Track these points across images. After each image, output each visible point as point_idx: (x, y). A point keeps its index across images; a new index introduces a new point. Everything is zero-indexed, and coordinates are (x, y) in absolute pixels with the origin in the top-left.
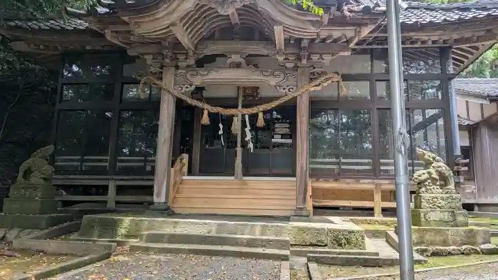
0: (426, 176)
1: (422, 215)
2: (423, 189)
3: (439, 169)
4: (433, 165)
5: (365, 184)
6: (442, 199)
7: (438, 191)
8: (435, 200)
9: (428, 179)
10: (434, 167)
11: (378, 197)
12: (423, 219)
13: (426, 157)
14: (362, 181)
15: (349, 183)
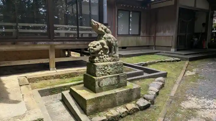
0: (100, 47)
1: (97, 83)
2: (97, 59)
3: (109, 40)
4: (104, 36)
5: (42, 46)
6: (111, 66)
7: (107, 59)
8: (106, 68)
9: (101, 49)
10: (105, 38)
11: (52, 55)
12: (97, 86)
13: (100, 29)
14: (39, 43)
15: (27, 45)
